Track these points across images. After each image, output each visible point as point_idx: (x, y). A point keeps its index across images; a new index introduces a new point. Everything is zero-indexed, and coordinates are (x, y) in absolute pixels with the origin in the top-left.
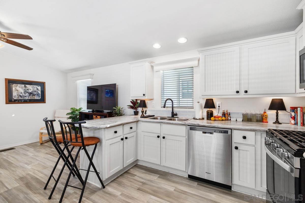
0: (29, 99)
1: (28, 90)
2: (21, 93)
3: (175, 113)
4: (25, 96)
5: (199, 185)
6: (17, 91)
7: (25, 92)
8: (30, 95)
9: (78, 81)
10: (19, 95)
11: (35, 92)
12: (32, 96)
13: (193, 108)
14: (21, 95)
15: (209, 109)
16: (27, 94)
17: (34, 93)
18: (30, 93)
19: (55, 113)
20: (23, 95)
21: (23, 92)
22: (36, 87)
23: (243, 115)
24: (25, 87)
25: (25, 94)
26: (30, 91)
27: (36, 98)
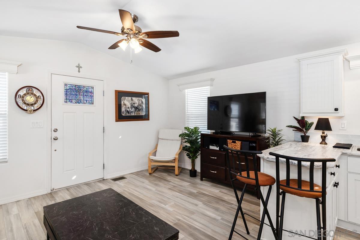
0: (135, 115)
1: (134, 104)
2: (129, 108)
4: (132, 112)
6: (125, 105)
7: (132, 106)
8: (136, 111)
9: (186, 90)
10: (126, 110)
11: (140, 106)
12: (138, 111)
14: (128, 110)
16: (133, 109)
17: (139, 108)
18: (136, 107)
19: (158, 133)
20: (130, 110)
21: (130, 106)
22: (141, 100)
24: (132, 100)
25: (132, 110)
26: (136, 105)
27: (141, 114)
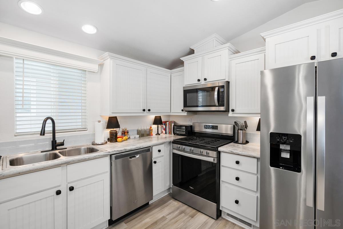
3: (58, 141)
5: (127, 223)
13: (86, 129)
15: (112, 129)
23: (137, 132)
